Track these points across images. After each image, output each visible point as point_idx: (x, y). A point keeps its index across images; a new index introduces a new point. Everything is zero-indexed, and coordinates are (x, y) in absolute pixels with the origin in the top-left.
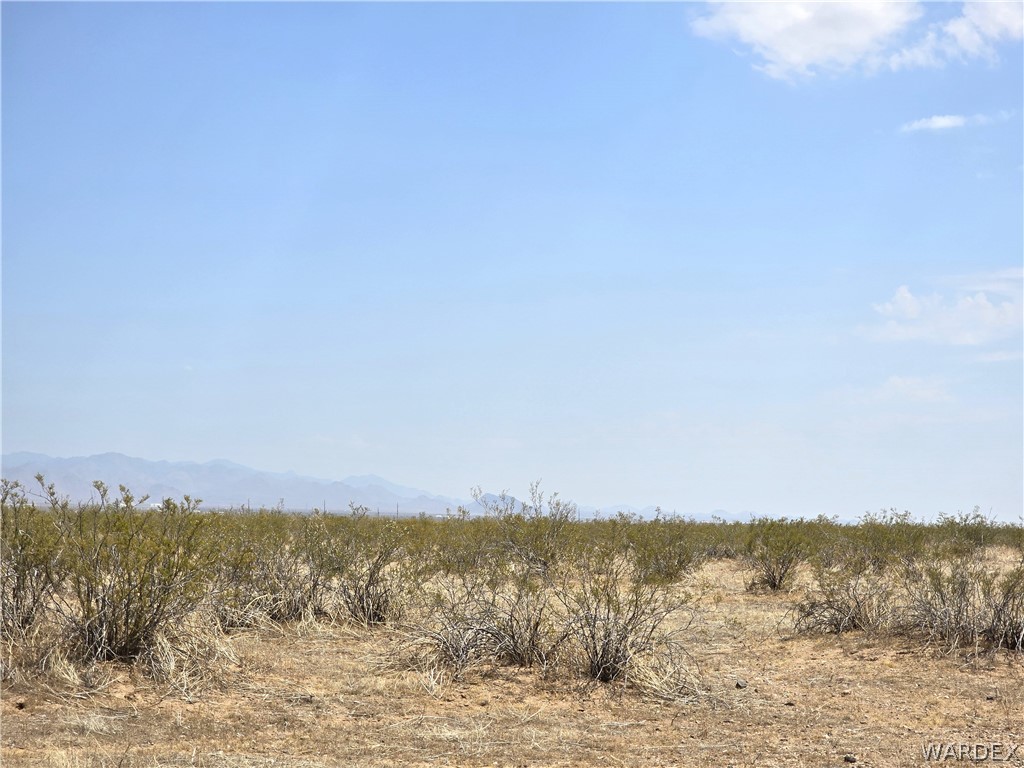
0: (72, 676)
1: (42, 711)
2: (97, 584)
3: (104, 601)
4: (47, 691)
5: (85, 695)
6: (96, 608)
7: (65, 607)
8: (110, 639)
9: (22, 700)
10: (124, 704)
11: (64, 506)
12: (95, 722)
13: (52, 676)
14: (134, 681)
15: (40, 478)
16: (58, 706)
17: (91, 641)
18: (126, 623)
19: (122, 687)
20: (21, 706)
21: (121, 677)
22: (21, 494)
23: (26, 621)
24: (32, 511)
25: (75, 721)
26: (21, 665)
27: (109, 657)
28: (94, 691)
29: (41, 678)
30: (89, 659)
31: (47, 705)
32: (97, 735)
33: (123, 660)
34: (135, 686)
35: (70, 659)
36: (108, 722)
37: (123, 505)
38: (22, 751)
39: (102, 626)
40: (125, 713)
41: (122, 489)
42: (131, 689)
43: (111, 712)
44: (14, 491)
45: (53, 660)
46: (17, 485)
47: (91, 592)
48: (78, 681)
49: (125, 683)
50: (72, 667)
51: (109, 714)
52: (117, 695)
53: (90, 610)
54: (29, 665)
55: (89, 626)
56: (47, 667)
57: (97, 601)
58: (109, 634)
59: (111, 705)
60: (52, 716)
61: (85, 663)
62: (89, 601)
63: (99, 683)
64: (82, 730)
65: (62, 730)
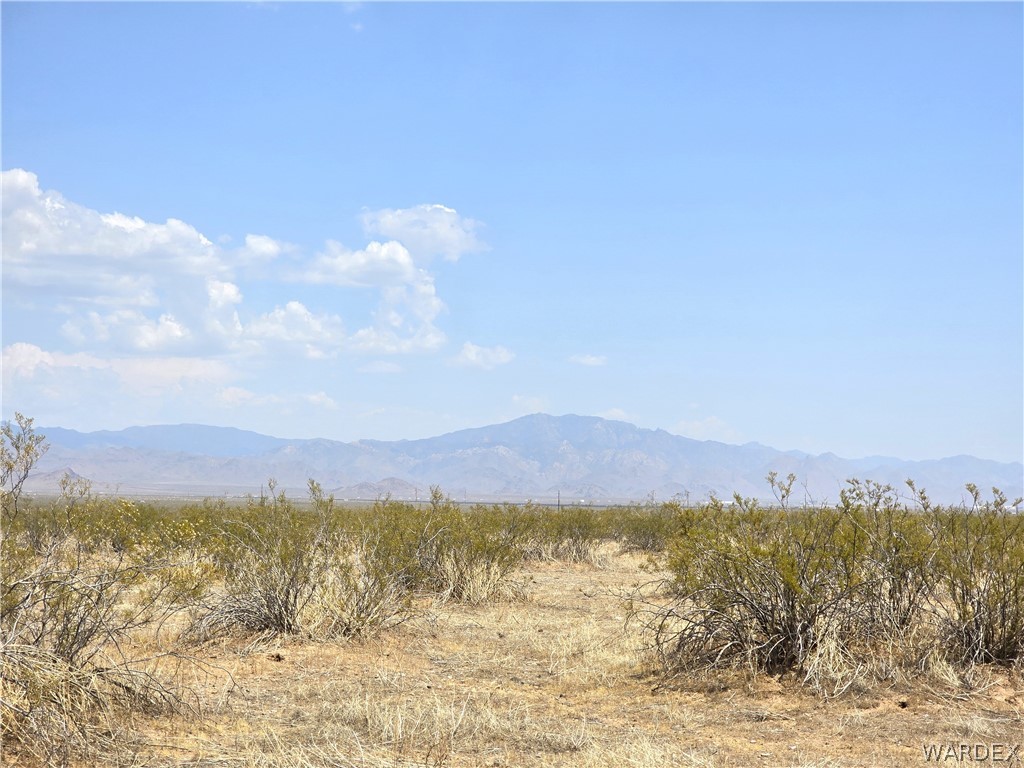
0: (952, 678)
1: (924, 711)
2: (972, 587)
3: (979, 603)
4: (927, 691)
5: (966, 697)
6: (971, 610)
7: (940, 609)
8: (987, 642)
9: (904, 699)
10: (1006, 707)
11: (937, 510)
12: (978, 723)
13: (932, 676)
14: (1014, 685)
15: (910, 483)
16: (939, 706)
17: (969, 644)
18: (1003, 625)
19: (1002, 690)
20: (904, 705)
21: (1001, 679)
22: (894, 497)
23: (903, 622)
24: (906, 514)
25: (959, 722)
26: (900, 665)
27: (987, 660)
28: (974, 693)
29: (921, 678)
30: (967, 661)
31: (928, 705)
32: (982, 736)
33: (1000, 663)
34: (1015, 689)
35: (948, 660)
36: (991, 725)
37: (992, 508)
38: (908, 749)
39: (978, 628)
40: (1007, 716)
41: (996, 491)
42: (1011, 692)
43: (993, 714)
44: (887, 495)
45: (931, 660)
46: (889, 489)
47: (966, 593)
48: (958, 683)
49: (1005, 686)
50: (951, 669)
51: (992, 717)
52: (998, 698)
53: (966, 612)
54: (909, 665)
55: (966, 628)
56: (927, 668)
57: (973, 603)
58: (986, 636)
59: (989, 707)
60: (934, 715)
61: (964, 666)
62: (964, 604)
63: (979, 686)
64: (966, 732)
65: (946, 731)
